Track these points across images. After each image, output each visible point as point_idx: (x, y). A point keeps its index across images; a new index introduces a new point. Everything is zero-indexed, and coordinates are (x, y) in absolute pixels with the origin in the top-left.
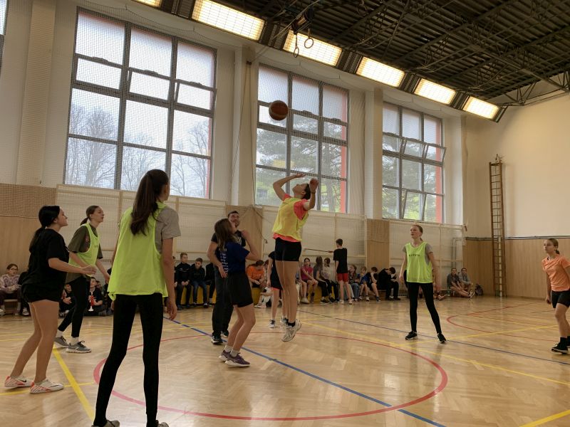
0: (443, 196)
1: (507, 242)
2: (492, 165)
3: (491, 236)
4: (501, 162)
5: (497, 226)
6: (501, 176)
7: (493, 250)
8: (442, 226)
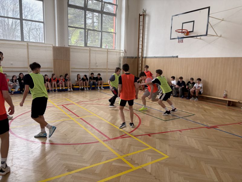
0: (115, 33)
1: (144, 59)
2: (141, 15)
3: (137, 56)
4: (144, 14)
5: (140, 50)
6: (143, 22)
7: (138, 64)
8: (109, 50)
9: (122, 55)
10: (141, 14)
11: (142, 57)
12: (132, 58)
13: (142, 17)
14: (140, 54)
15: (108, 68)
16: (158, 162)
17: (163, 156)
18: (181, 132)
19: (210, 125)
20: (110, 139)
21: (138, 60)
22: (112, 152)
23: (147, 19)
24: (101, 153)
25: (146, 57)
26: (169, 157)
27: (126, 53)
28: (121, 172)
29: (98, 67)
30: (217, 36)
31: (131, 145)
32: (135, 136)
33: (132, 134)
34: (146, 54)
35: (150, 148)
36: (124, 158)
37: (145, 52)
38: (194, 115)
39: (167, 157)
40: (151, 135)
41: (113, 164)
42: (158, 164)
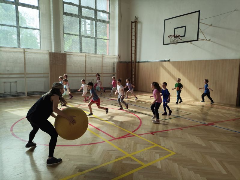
0: (109, 40)
1: (137, 64)
2: (133, 22)
3: (130, 61)
4: (136, 21)
5: (133, 56)
6: (136, 29)
7: (131, 68)
8: (103, 56)
9: (116, 60)
11: (136, 62)
12: (126, 62)
13: (134, 24)
14: (133, 59)
15: (103, 72)
16: (167, 158)
17: (170, 153)
18: (182, 130)
19: (207, 123)
20: (115, 139)
21: (131, 64)
22: (120, 151)
23: (139, 26)
24: (109, 152)
25: (139, 62)
26: (175, 153)
27: (119, 58)
28: (133, 170)
29: (93, 72)
30: (207, 40)
31: (137, 143)
32: (139, 135)
33: (135, 133)
34: (140, 58)
35: (156, 145)
36: (132, 155)
37: (138, 57)
38: (190, 114)
39: (173, 153)
40: (154, 133)
41: (123, 162)
42: (167, 160)
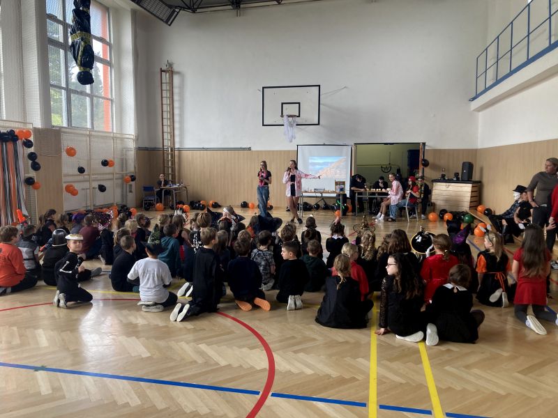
0: (112, 100)
2: (164, 71)
5: (167, 136)
7: (164, 161)
9: (132, 145)
10: (164, 68)
14: (167, 143)
21: (163, 153)
23: (176, 79)
25: (180, 148)
27: (138, 140)
34: (181, 142)
37: (177, 139)
